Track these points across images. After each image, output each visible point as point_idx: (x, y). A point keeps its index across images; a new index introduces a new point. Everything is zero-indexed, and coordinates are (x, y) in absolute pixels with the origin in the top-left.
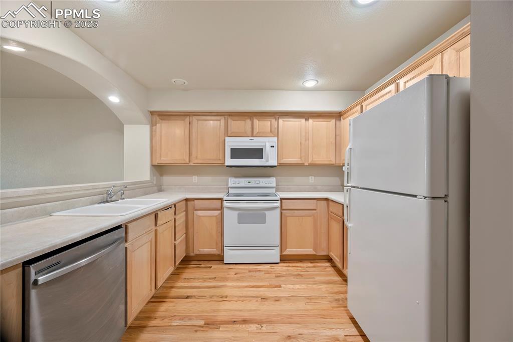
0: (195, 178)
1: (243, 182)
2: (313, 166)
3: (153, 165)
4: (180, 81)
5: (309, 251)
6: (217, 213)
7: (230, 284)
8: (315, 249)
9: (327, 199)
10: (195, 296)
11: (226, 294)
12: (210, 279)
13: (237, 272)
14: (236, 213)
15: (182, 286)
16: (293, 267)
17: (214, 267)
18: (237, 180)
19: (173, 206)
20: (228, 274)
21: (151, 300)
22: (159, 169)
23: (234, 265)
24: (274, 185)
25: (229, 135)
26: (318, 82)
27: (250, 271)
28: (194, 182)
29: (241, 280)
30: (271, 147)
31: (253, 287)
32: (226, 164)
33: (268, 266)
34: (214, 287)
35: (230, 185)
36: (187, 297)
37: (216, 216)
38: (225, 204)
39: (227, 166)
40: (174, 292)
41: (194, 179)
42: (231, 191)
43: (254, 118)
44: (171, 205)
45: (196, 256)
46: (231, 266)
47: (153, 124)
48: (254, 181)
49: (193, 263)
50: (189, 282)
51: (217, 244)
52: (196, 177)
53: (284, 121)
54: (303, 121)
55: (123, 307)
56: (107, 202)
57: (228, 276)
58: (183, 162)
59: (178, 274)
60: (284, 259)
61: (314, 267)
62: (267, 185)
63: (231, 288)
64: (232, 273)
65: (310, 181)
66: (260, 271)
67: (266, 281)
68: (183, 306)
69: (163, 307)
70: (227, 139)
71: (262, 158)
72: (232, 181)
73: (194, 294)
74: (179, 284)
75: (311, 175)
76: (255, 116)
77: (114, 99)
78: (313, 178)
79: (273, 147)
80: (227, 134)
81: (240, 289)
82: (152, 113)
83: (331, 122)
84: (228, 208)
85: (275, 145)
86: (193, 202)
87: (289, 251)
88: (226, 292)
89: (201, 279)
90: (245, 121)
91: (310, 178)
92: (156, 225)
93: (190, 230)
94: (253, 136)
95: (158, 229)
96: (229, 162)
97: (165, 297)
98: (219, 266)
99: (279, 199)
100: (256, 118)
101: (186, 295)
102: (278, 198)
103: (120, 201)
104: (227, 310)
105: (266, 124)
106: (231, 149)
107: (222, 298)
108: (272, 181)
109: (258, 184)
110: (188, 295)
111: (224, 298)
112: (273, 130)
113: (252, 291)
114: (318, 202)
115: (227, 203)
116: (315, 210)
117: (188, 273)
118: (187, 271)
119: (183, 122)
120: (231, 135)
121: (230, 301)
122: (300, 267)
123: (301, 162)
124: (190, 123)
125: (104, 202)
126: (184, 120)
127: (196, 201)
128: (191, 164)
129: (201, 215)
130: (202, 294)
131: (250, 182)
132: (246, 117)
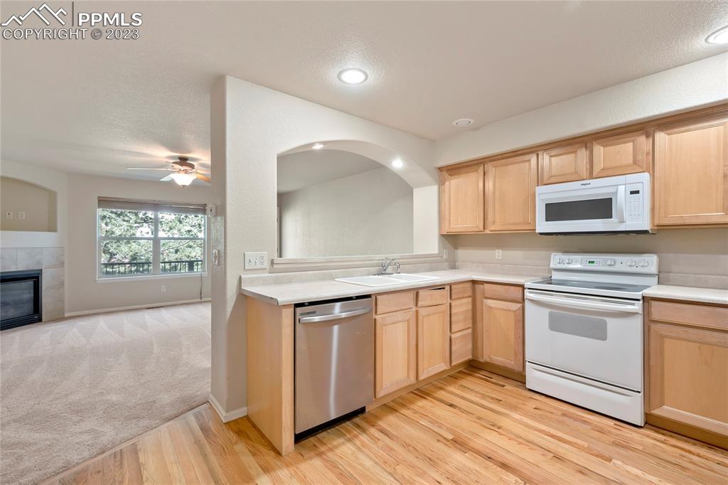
0: (498, 252)
1: (578, 261)
3: (442, 235)
4: (463, 121)
6: (517, 306)
7: (516, 416)
10: (460, 408)
11: (500, 424)
12: (493, 398)
13: (539, 407)
14: (547, 311)
15: (453, 392)
16: (675, 447)
17: (508, 387)
18: (566, 257)
19: (447, 288)
20: (523, 404)
21: (415, 392)
22: (453, 240)
23: (543, 397)
24: (653, 269)
25: (545, 182)
27: (564, 415)
28: (497, 258)
29: (540, 419)
30: (632, 193)
31: (553, 436)
32: (538, 231)
34: (492, 410)
35: (552, 266)
36: (451, 405)
37: (515, 311)
38: (528, 294)
39: (541, 234)
40: (441, 394)
41: (497, 254)
42: (556, 276)
43: (594, 142)
44: (444, 285)
45: (487, 363)
46: (537, 397)
47: (441, 183)
48: (602, 262)
49: (483, 372)
50: (463, 391)
51: (516, 354)
52: (501, 251)
53: (668, 134)
55: (371, 376)
56: (382, 274)
57: (523, 407)
58: (477, 230)
59: (456, 378)
60: (656, 424)
62: (639, 270)
63: (515, 421)
64: (530, 405)
66: (585, 422)
67: (586, 441)
68: (441, 411)
69: (421, 403)
70: (540, 190)
71: (611, 217)
72: (557, 260)
73: (460, 406)
74: (451, 388)
76: (594, 140)
77: (397, 164)
79: (638, 192)
80: (540, 182)
81: (526, 429)
82: (440, 169)
84: (532, 301)
85: (645, 188)
86: (482, 286)
87: (666, 411)
88: (505, 422)
89: (480, 394)
90: (575, 152)
92: (416, 305)
93: (479, 325)
94: (591, 177)
95: (420, 311)
96: (543, 226)
97: (429, 395)
98: (517, 389)
99: (640, 298)
100: (599, 144)
101: (451, 402)
102: (638, 295)
103: (395, 275)
104: (489, 440)
105: (625, 150)
106: (546, 204)
107: (493, 426)
108: (650, 263)
109: (610, 265)
110: (453, 403)
111: (495, 427)
112: (640, 157)
113: (546, 439)
115: (530, 292)
117: (469, 382)
118: (470, 378)
119: (475, 173)
120: (549, 182)
121: (500, 434)
122: (697, 455)
124: (484, 174)
125: (378, 274)
126: (476, 171)
127: (486, 285)
128: (487, 232)
129: (492, 305)
130: (470, 410)
131: (593, 262)
132: (577, 146)
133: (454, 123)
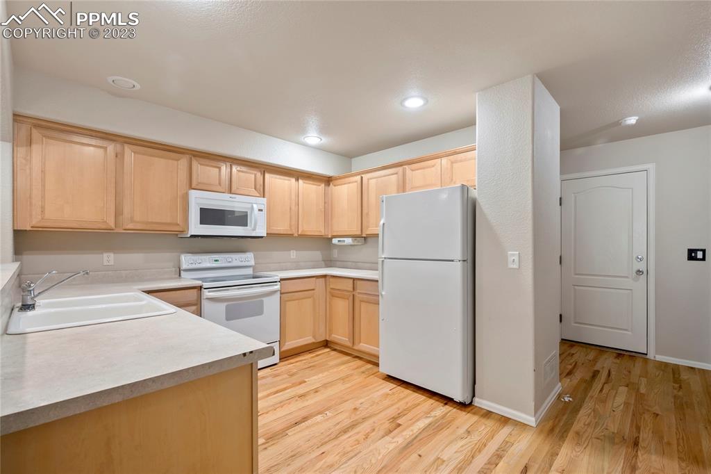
1: (207, 261)
2: (303, 237)
4: (125, 82)
5: (308, 339)
8: (314, 337)
9: (325, 276)
16: (297, 362)
18: (196, 258)
24: (252, 263)
25: (193, 186)
26: (321, 140)
30: (259, 210)
32: (192, 233)
33: (268, 369)
35: (185, 266)
39: (190, 236)
43: (232, 166)
47: (20, 143)
48: (223, 259)
54: (293, 180)
58: (103, 227)
60: (285, 356)
61: (317, 356)
65: (292, 257)
70: (194, 194)
71: (247, 226)
72: (187, 260)
75: (293, 249)
76: (233, 163)
78: (295, 252)
79: (261, 210)
80: (191, 184)
83: (320, 187)
85: (264, 208)
87: (288, 345)
90: (219, 167)
91: (292, 251)
94: (231, 193)
99: (278, 280)
105: (249, 177)
106: (201, 209)
108: (249, 258)
109: (230, 262)
112: (258, 187)
114: (318, 280)
116: (313, 290)
120: (198, 187)
122: (305, 360)
123: (290, 233)
126: (104, 147)
128: (120, 230)
131: (217, 260)
132: (220, 162)
133: (110, 79)
